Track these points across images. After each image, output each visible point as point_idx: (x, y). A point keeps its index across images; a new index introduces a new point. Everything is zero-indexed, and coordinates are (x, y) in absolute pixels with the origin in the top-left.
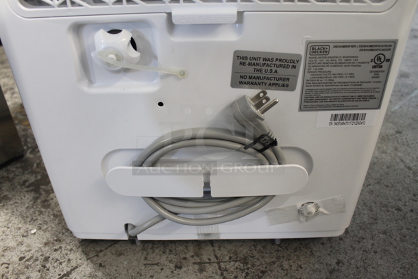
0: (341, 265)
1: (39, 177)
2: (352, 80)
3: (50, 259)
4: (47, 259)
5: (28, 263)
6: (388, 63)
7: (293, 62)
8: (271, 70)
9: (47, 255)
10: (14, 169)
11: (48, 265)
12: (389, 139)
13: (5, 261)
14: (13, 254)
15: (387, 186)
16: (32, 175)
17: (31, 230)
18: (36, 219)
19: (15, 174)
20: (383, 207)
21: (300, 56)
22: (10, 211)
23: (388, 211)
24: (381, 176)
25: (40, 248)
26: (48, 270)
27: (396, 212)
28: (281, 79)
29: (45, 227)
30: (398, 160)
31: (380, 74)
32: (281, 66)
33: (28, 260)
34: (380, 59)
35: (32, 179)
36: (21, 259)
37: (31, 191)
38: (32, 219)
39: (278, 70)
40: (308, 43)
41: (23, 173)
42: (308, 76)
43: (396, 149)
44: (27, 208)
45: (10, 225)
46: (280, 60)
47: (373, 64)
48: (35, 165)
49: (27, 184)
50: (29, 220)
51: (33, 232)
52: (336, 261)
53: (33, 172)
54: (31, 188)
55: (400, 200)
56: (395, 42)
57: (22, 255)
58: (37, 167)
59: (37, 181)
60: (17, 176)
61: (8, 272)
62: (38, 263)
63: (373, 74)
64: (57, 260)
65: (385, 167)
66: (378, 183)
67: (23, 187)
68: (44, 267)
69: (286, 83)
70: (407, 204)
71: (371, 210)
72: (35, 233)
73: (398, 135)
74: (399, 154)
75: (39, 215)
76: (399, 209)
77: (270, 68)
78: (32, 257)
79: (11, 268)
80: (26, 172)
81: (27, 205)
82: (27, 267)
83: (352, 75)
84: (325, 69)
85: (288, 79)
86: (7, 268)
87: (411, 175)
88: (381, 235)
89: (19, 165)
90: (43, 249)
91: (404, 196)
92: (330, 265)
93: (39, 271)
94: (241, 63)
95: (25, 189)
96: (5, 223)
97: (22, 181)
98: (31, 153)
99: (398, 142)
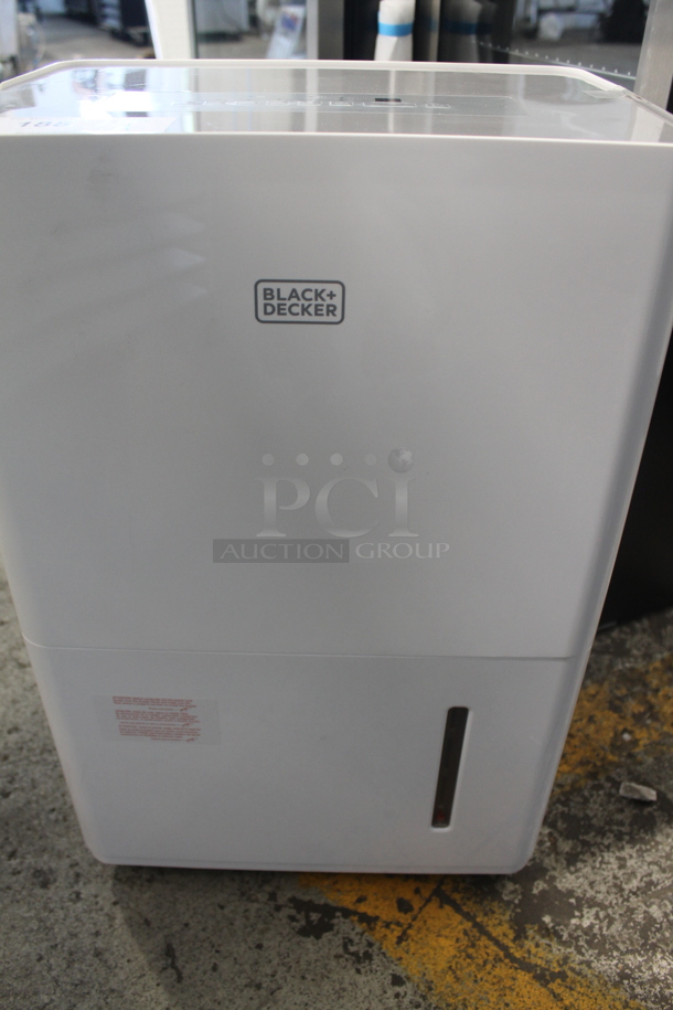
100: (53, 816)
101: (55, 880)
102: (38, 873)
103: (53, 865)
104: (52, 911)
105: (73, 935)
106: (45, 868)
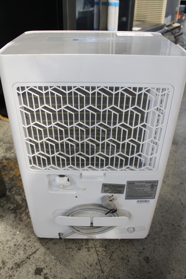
0: (144, 250)
1: (15, 206)
2: (144, 191)
3: (27, 246)
4: (25, 245)
5: (18, 247)
6: (156, 187)
7: (123, 186)
8: (115, 189)
9: (25, 244)
10: (3, 201)
11: (26, 248)
12: (176, 188)
13: (8, 246)
14: (11, 243)
15: (170, 213)
16: (12, 204)
17: (16, 232)
18: (18, 227)
19: (4, 204)
20: (167, 224)
21: (125, 185)
22: (5, 223)
23: (168, 226)
24: (169, 208)
25: (22, 241)
26: (27, 250)
27: (171, 226)
28: (118, 191)
29: (22, 231)
30: (178, 200)
31: (154, 189)
32: (118, 187)
33: (18, 246)
34: (153, 185)
35: (12, 207)
36: (15, 245)
37: (13, 213)
38: (16, 227)
39: (117, 188)
40: (127, 182)
41: (7, 203)
42: (128, 190)
43: (178, 194)
44: (13, 221)
45: (7, 230)
46: (118, 186)
47: (151, 187)
48: (12, 199)
49: (10, 209)
50: (14, 227)
51: (18, 233)
52: (143, 248)
53: (12, 203)
54: (13, 211)
55: (174, 220)
56: (158, 181)
57: (15, 244)
58: (13, 200)
59: (14, 207)
60: (5, 204)
61: (11, 251)
62: (22, 247)
63: (151, 189)
64: (30, 246)
65: (171, 203)
66: (167, 212)
67: (9, 211)
68: (25, 249)
69: (120, 192)
70: (177, 222)
71: (161, 225)
72: (18, 234)
73: (181, 185)
74: (179, 196)
75: (19, 225)
76: (173, 225)
77: (114, 188)
78: (19, 245)
79: (11, 249)
80: (9, 203)
81: (12, 220)
82: (18, 249)
83: (143, 190)
84: (134, 188)
85: (121, 191)
86: (10, 249)
87: (182, 208)
88: (163, 237)
89: (4, 199)
90: (23, 241)
91: (177, 218)
92: (140, 250)
93: (23, 251)
94: (105, 187)
95: (10, 212)
96: (5, 229)
97: (8, 207)
98: (9, 192)
99: (180, 190)
100: (133, 273)
101: (145, 257)
102: (147, 262)
103: (143, 260)
104: (151, 251)
105: (150, 243)
106: (145, 262)
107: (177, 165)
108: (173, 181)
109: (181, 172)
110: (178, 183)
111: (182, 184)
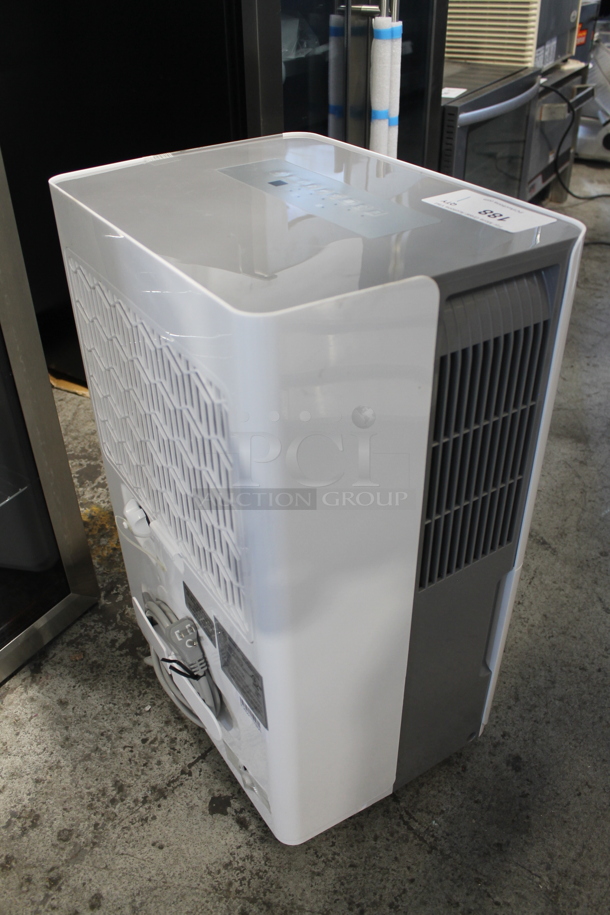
1: (130, 635)
3: (178, 740)
4: (173, 740)
5: (153, 745)
9: (173, 736)
10: (92, 624)
11: (177, 747)
12: (588, 566)
13: (125, 743)
14: (132, 735)
15: (575, 637)
16: (119, 631)
17: (144, 707)
18: (146, 693)
19: (95, 631)
20: (565, 666)
22: (108, 682)
23: (570, 672)
24: (569, 623)
25: (162, 728)
26: (179, 752)
27: (579, 672)
29: (160, 702)
30: (595, 599)
33: (152, 742)
35: (122, 639)
36: (144, 741)
37: (127, 654)
38: (140, 692)
41: (107, 630)
43: (596, 583)
44: (129, 678)
45: (115, 701)
48: (118, 617)
49: (117, 645)
50: (136, 693)
51: (147, 708)
53: (119, 628)
54: (124, 651)
55: (587, 656)
57: (144, 737)
58: (121, 619)
59: (128, 639)
60: (100, 633)
61: (134, 756)
62: (164, 745)
64: (186, 742)
65: (576, 610)
66: (564, 633)
67: (114, 649)
68: (174, 749)
70: (595, 661)
71: (550, 671)
72: (150, 710)
73: (602, 559)
74: (598, 589)
75: (148, 687)
76: (583, 669)
78: (155, 739)
79: (136, 752)
80: (110, 628)
81: (127, 674)
82: (154, 750)
86: (132, 751)
88: (557, 702)
89: (96, 617)
90: (165, 728)
91: (594, 650)
93: (169, 754)
95: (118, 653)
96: (109, 698)
97: (109, 641)
98: (106, 597)
99: (600, 571)
100: (480, 797)
101: (510, 755)
102: (517, 769)
103: (504, 765)
104: (525, 741)
105: (523, 718)
106: (510, 768)
107: (590, 501)
108: (580, 549)
109: (601, 519)
110: (595, 553)
111: (604, 554)
